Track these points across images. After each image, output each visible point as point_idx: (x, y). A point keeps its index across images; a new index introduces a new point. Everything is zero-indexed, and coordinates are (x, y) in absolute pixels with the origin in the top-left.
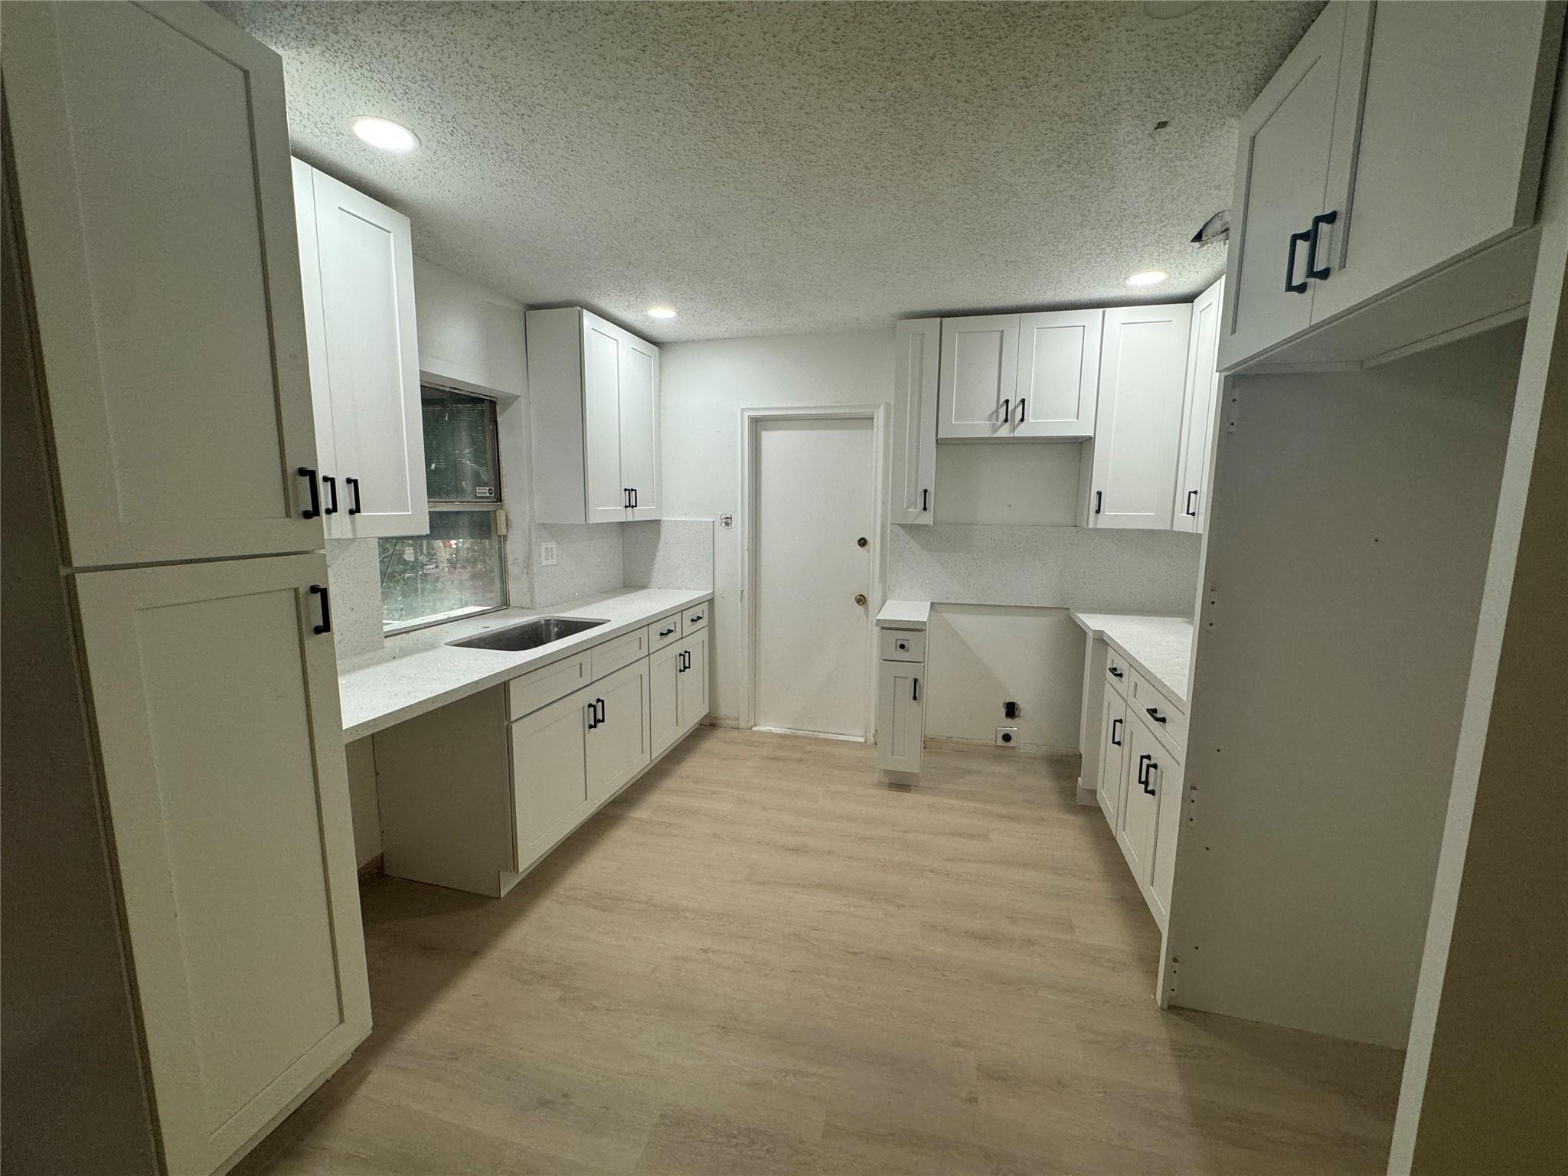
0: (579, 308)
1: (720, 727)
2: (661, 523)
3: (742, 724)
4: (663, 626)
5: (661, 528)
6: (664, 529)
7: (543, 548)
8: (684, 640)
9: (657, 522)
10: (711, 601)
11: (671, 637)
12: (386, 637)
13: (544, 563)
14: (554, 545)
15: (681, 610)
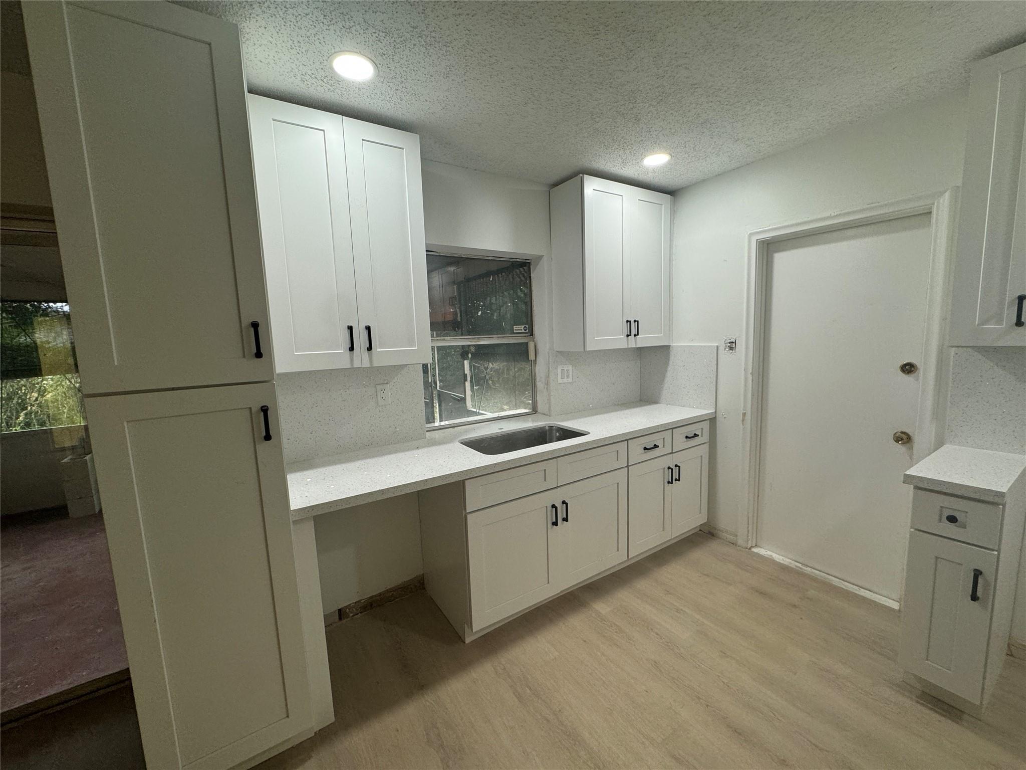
0: (581, 175)
1: (719, 538)
2: (671, 349)
3: (740, 542)
4: (649, 441)
5: (671, 353)
6: (673, 353)
7: (559, 371)
8: (674, 455)
9: (667, 348)
10: (712, 420)
11: (656, 452)
12: (427, 431)
13: (560, 381)
14: (570, 368)
15: (672, 428)
